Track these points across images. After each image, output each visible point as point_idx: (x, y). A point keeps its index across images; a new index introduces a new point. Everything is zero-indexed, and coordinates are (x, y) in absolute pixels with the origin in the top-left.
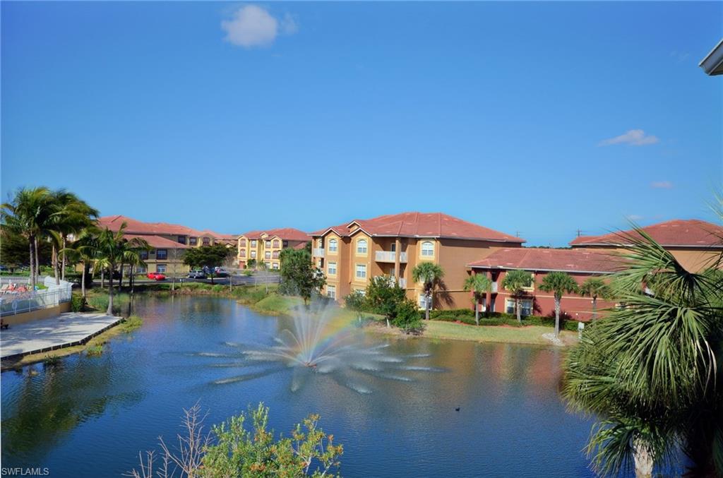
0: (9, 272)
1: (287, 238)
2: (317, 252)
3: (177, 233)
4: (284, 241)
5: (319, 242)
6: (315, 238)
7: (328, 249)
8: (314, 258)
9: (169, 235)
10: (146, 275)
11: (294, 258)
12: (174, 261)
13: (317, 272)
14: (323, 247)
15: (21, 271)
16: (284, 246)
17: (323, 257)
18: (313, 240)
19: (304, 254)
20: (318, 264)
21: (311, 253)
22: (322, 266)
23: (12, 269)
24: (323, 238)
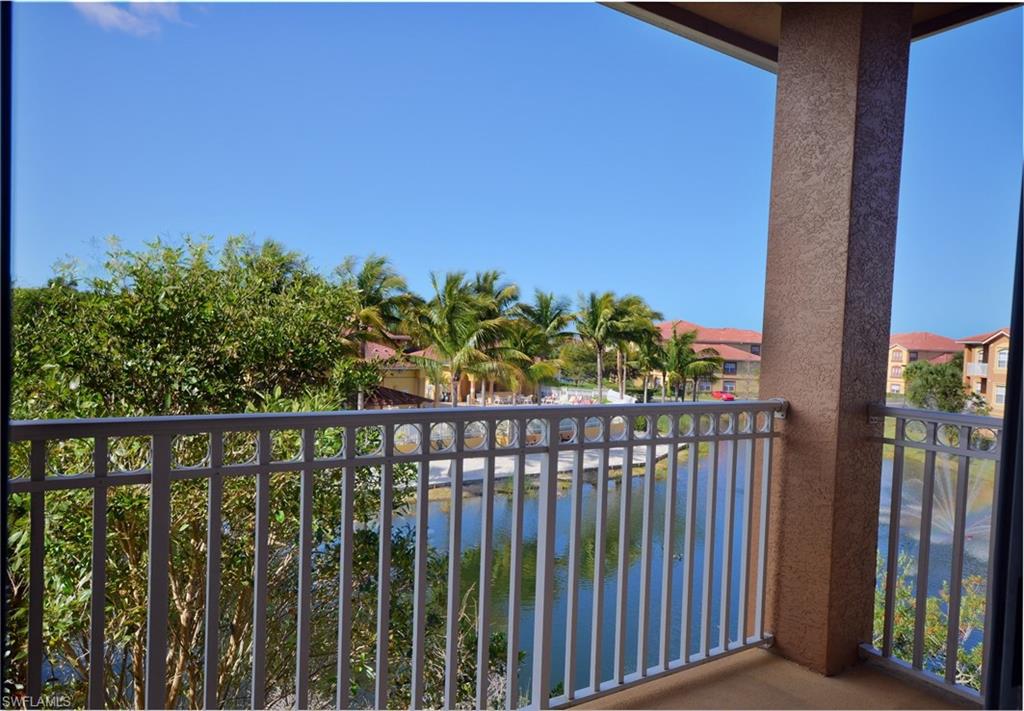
0: (574, 383)
1: (917, 348)
2: (974, 368)
3: (748, 341)
4: (910, 352)
5: (978, 353)
6: (970, 347)
7: (996, 364)
8: (969, 378)
9: (739, 344)
10: (711, 393)
11: (930, 378)
12: (747, 376)
13: (974, 399)
14: (985, 360)
15: (585, 384)
16: (911, 359)
17: (985, 376)
18: (966, 350)
19: (949, 371)
20: (976, 387)
21: (962, 369)
22: (983, 390)
23: (577, 382)
24: (986, 347)
